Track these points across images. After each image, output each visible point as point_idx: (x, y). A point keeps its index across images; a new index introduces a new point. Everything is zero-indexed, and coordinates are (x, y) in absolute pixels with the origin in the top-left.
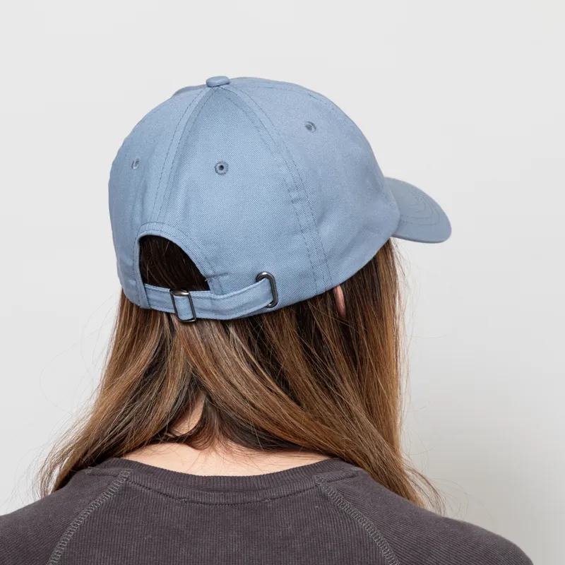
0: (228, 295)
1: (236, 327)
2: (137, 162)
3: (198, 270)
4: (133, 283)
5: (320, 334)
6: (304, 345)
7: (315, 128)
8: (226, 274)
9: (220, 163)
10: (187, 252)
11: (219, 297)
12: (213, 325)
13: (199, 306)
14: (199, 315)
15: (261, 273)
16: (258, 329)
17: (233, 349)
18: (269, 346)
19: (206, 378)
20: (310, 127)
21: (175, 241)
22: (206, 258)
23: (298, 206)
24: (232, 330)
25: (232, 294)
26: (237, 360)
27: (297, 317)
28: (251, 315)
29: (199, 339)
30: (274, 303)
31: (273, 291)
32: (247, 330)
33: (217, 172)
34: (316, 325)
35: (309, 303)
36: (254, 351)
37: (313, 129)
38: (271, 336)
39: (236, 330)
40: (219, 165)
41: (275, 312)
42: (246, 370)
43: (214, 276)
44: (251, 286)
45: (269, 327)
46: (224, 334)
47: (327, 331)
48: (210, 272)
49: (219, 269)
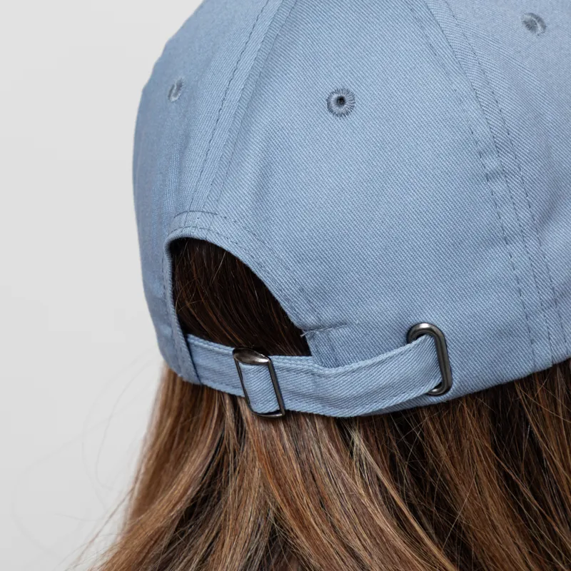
0: (347, 368)
1: (365, 432)
2: (180, 86)
3: (285, 314)
4: (167, 331)
5: (538, 452)
6: (507, 477)
7: (544, 27)
8: (343, 324)
9: (337, 91)
10: (261, 275)
11: (327, 371)
12: (319, 425)
13: (290, 387)
14: (291, 405)
15: (418, 324)
16: (411, 438)
17: (357, 478)
18: (433, 474)
19: (299, 533)
20: (532, 24)
21: (235, 252)
22: (302, 290)
23: (499, 187)
24: (357, 438)
25: (355, 366)
26: (365, 500)
27: (493, 416)
28: (396, 409)
29: (292, 454)
30: (444, 386)
31: (443, 362)
32: (388, 440)
33: (331, 111)
34: (531, 432)
35: (518, 388)
36: (402, 483)
37: (539, 28)
38: (437, 454)
39: (366, 439)
40: (335, 96)
41: (447, 405)
42: (383, 521)
43: (318, 328)
44: (399, 350)
45: (434, 433)
46: (341, 445)
47: (553, 446)
48: (310, 320)
49: (328, 314)
